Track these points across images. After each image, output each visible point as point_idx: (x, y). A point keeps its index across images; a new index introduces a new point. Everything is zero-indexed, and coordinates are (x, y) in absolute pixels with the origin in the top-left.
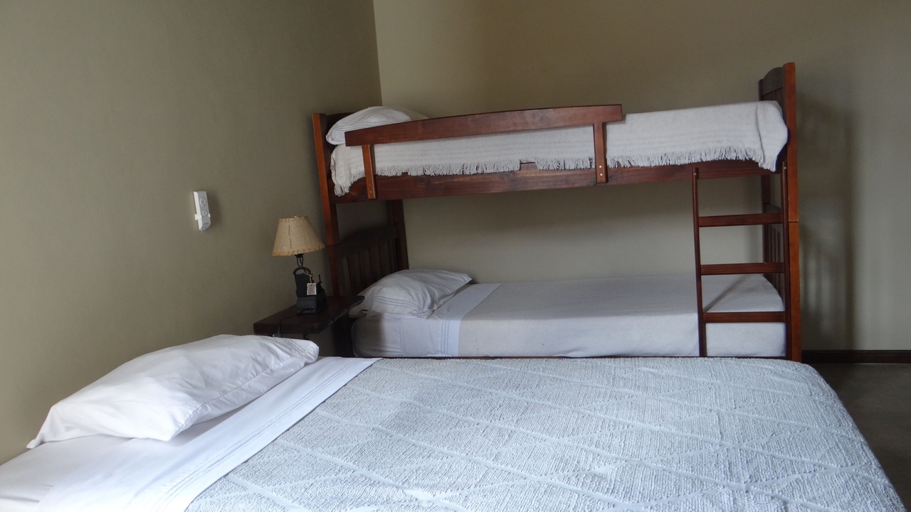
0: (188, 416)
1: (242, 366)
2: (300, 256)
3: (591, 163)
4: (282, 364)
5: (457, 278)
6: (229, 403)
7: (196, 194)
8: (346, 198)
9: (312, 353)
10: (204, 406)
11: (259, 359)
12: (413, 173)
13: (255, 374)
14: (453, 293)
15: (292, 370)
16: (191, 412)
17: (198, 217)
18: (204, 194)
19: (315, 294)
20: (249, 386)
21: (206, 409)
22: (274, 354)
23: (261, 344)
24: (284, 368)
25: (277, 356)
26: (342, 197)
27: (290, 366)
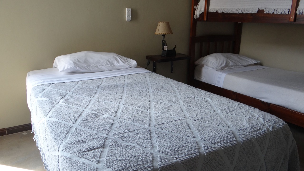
0: (68, 68)
1: (102, 61)
2: (164, 35)
3: (289, 12)
4: (118, 65)
5: (249, 61)
6: (88, 69)
7: (126, 8)
8: (198, 20)
9: (133, 65)
10: (76, 67)
11: (110, 61)
12: (219, 12)
13: (106, 64)
14: (242, 66)
15: (123, 68)
16: (70, 67)
17: (126, 16)
18: (130, 9)
19: (167, 50)
20: (101, 67)
21: (77, 68)
22: (117, 61)
23: (114, 57)
24: (119, 66)
25: (118, 62)
26: (197, 19)
27: (122, 66)
